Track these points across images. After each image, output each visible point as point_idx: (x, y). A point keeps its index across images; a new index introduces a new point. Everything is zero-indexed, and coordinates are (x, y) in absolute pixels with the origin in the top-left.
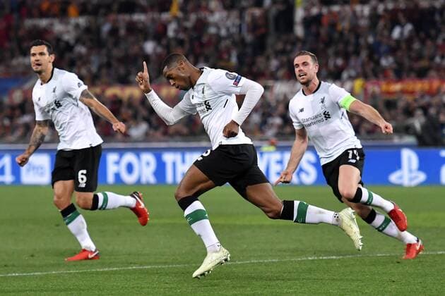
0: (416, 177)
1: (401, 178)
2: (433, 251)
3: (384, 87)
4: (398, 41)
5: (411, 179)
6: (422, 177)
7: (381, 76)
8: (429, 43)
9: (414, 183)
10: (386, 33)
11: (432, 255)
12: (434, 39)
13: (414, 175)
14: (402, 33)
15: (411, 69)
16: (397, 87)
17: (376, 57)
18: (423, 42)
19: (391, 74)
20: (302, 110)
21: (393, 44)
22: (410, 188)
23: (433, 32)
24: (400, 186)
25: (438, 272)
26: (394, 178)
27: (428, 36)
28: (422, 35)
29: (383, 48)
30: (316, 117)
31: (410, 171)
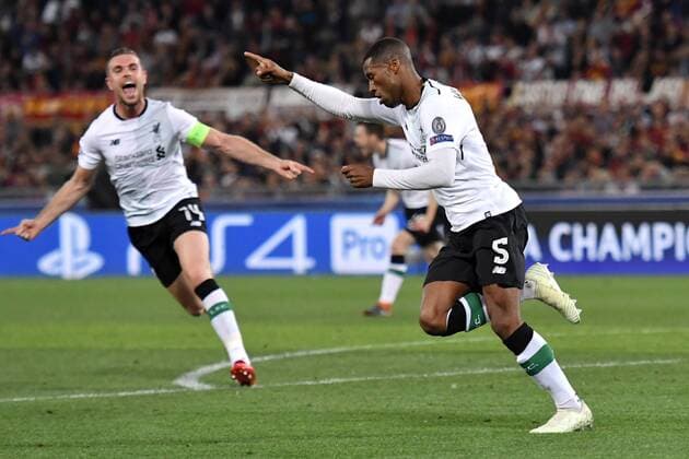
0: (85, 263)
1: (59, 263)
2: (110, 391)
3: (30, 106)
4: (53, 27)
5: (77, 266)
6: (95, 262)
7: (24, 87)
8: (107, 30)
9: (83, 272)
10: (32, 11)
11: (108, 398)
12: (117, 23)
13: (80, 259)
14: (59, 13)
15: (76, 75)
16: (52, 106)
17: (15, 53)
18: (96, 28)
19: (41, 83)
20: (116, 142)
21: (45, 31)
22: (74, 282)
23: (114, 12)
24: (58, 278)
25: (117, 429)
26: (47, 264)
27: (106, 18)
28: (95, 16)
29: (27, 39)
30: (142, 154)
31: (75, 252)
